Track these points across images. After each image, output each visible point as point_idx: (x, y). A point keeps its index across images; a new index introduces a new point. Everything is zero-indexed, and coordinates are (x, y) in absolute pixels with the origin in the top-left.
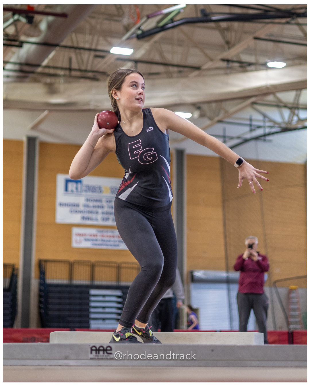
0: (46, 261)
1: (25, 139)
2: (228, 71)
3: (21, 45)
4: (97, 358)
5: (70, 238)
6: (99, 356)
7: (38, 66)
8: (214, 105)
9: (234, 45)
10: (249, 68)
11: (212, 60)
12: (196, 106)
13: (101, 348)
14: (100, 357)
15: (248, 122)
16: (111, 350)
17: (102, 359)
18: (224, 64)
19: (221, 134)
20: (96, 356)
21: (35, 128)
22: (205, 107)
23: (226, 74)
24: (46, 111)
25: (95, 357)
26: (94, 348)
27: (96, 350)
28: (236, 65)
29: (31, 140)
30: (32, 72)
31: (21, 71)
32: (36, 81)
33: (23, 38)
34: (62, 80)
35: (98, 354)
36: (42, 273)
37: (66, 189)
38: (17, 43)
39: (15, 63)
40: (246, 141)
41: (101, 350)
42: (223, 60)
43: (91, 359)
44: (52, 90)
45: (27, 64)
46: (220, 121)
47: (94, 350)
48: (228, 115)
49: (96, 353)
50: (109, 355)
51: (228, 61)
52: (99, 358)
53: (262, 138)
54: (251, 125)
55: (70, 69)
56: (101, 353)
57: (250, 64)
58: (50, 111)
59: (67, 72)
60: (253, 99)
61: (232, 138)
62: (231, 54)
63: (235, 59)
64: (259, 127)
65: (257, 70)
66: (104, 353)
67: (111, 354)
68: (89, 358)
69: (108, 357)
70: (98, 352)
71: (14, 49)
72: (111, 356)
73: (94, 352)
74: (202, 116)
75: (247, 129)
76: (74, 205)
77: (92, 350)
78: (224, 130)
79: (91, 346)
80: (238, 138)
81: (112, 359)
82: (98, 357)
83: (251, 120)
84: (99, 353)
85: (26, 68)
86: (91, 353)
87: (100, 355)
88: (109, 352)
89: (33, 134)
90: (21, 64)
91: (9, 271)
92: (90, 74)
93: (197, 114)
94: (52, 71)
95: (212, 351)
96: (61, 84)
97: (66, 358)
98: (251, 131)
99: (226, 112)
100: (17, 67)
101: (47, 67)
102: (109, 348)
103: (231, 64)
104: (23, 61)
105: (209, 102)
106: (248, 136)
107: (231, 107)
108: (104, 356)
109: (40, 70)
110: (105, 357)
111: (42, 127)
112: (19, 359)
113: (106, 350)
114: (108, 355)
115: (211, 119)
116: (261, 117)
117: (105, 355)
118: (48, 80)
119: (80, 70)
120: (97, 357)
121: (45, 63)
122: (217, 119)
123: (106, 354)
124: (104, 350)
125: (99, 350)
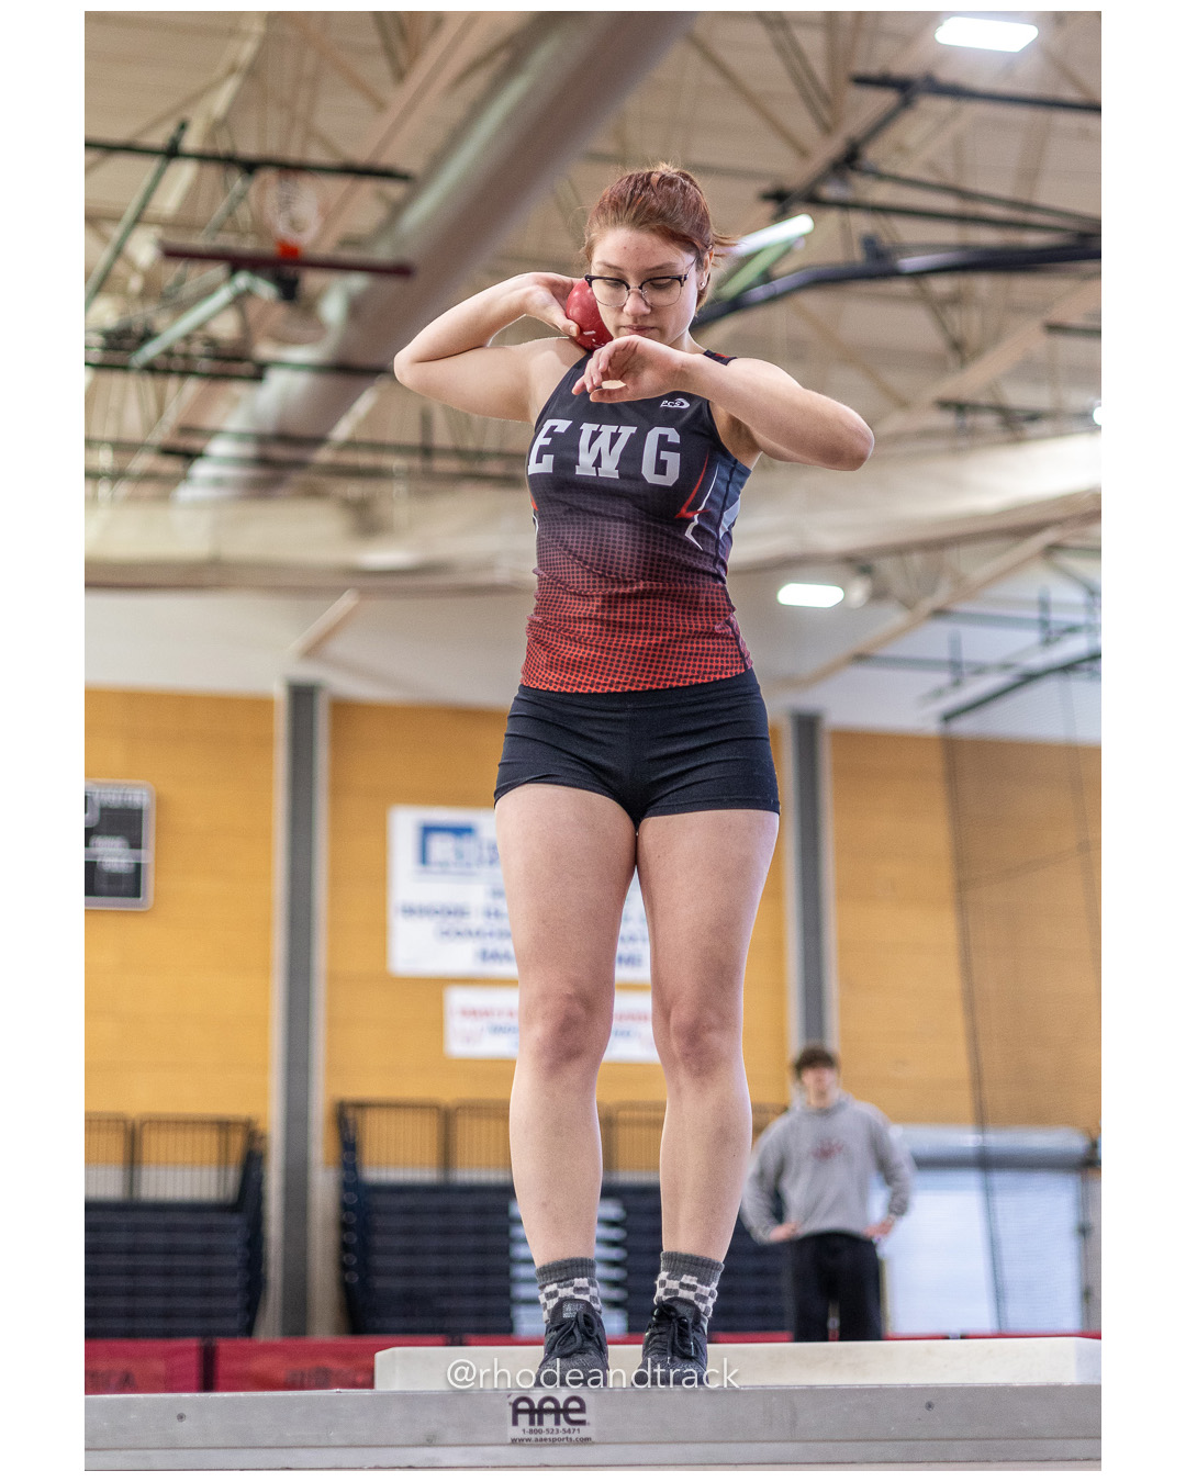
0: (361, 1106)
1: (279, 693)
2: (962, 443)
3: (258, 373)
4: (537, 1440)
5: (438, 1025)
6: (540, 1432)
7: (318, 441)
8: (917, 560)
9: (978, 353)
10: (1033, 429)
11: (903, 404)
12: (858, 564)
13: (549, 1405)
14: (544, 1436)
15: (1034, 614)
16: (582, 1410)
17: (553, 1442)
18: (947, 420)
19: (943, 653)
20: (531, 1431)
21: (313, 651)
22: (887, 566)
23: (956, 451)
24: (346, 593)
25: (527, 1436)
26: (523, 1405)
27: (531, 1411)
28: (988, 421)
29: (302, 696)
30: (300, 465)
31: (262, 461)
32: (313, 493)
33: (265, 350)
34: (399, 489)
35: (536, 1427)
36: (349, 1148)
37: (424, 857)
38: (245, 368)
39: (241, 437)
40: (1030, 678)
41: (549, 1411)
42: (945, 405)
43: (514, 1442)
44: (366, 522)
45: (283, 438)
46: (940, 613)
47: (523, 1411)
48: (964, 589)
49: (532, 1422)
50: (577, 1427)
51: (959, 407)
52: (541, 1440)
53: (1086, 665)
54: (1044, 624)
55: (427, 451)
56: (549, 1420)
57: (1034, 417)
58: (364, 593)
59: (416, 463)
60: (1049, 536)
61: (980, 670)
62: (969, 382)
63: (983, 400)
64: (1072, 630)
65: (1060, 434)
66: (557, 1422)
67: (582, 1423)
68: (509, 1441)
69: (574, 1436)
70: (536, 1416)
71: (238, 389)
72: (584, 1431)
73: (524, 1419)
74: (878, 595)
75: (1032, 636)
76: (450, 913)
77: (516, 1411)
78: (955, 644)
79: (513, 1399)
80: (1005, 666)
81: (586, 1441)
82: (538, 1436)
83: (1044, 605)
84: (541, 1422)
85: (279, 452)
86: (515, 1422)
87: (543, 1428)
88: (573, 1416)
89: (308, 672)
90: (262, 439)
91: (237, 1142)
92: (493, 467)
93: (859, 591)
94: (365, 459)
95: (929, 1406)
96: (396, 501)
97: (430, 1442)
98: (1047, 642)
99: (959, 580)
100: (249, 450)
101: (351, 445)
102: (574, 1405)
103: (970, 420)
104: (269, 427)
105: (900, 550)
106: (1038, 661)
107: (975, 565)
108: (558, 1430)
109: (323, 455)
110: (561, 1435)
111: (339, 647)
112: (268, 1447)
113: (566, 1411)
114: (571, 1427)
115: (907, 604)
116: (1076, 596)
117: (560, 1428)
118: (354, 489)
119: (459, 453)
120: (533, 1436)
121: (343, 430)
122: (928, 604)
123: (564, 1425)
124: (557, 1411)
125: (541, 1411)
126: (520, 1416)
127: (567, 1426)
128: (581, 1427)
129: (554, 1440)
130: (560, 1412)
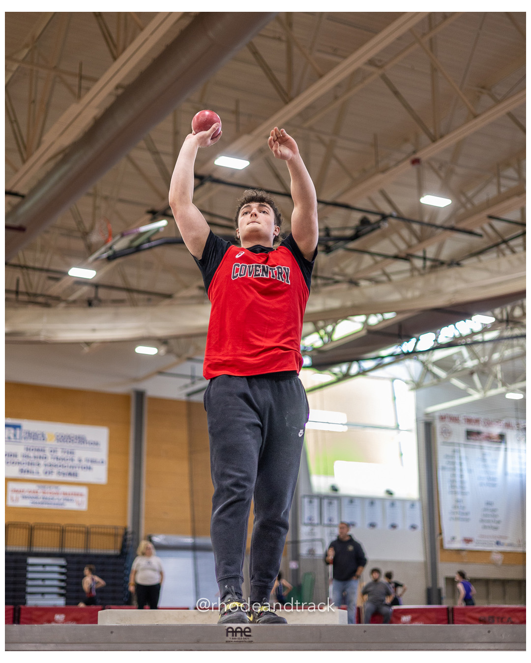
4: (234, 642)
6: (236, 639)
13: (239, 630)
14: (237, 640)
20: (233, 639)
25: (231, 640)
26: (230, 630)
27: (233, 632)
41: (239, 632)
47: (230, 632)
49: (233, 636)
52: (236, 642)
56: (239, 635)
66: (242, 636)
67: (250, 636)
68: (225, 642)
69: (247, 640)
72: (251, 639)
73: (230, 634)
77: (228, 632)
79: (226, 627)
81: (251, 642)
82: (235, 640)
84: (236, 636)
87: (237, 638)
88: (247, 634)
95: (365, 632)
97: (198, 642)
102: (247, 630)
108: (242, 638)
110: (243, 640)
112: (142, 643)
113: (245, 632)
120: (233, 640)
124: (241, 632)
125: (236, 632)
126: (229, 634)
127: (245, 637)
128: (249, 637)
129: (240, 642)
130: (243, 632)
